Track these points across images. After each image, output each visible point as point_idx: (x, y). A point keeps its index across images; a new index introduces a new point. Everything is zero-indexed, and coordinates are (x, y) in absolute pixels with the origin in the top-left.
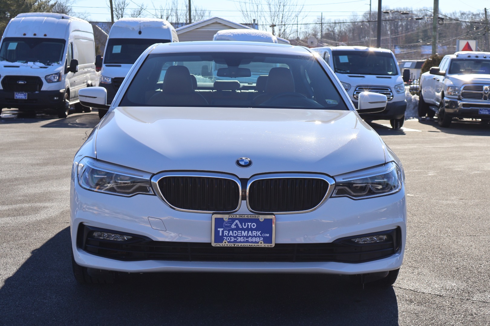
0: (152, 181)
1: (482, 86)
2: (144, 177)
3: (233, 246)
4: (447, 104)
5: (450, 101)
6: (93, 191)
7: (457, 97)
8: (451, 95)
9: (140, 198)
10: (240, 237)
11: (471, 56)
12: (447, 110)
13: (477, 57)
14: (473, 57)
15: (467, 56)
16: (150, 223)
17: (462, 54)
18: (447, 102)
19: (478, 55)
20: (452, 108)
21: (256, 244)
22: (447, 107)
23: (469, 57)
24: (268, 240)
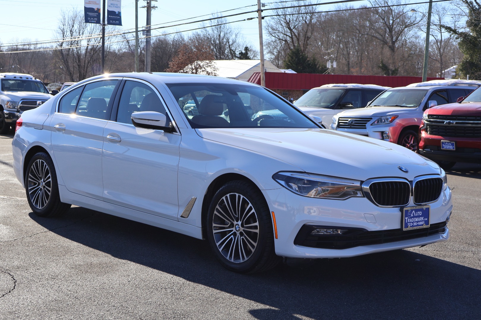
0: (362, 186)
1: (36, 101)
2: (355, 184)
3: (412, 229)
4: (7, 116)
5: (9, 113)
6: (311, 197)
7: (16, 110)
8: (10, 108)
9: (352, 200)
10: (415, 222)
11: (16, 77)
12: (6, 120)
13: (21, 78)
14: (24, 78)
15: (13, 77)
16: (365, 218)
17: (9, 75)
18: (7, 114)
19: (22, 77)
20: (10, 119)
21: (422, 226)
22: (7, 118)
23: (15, 77)
24: (427, 222)
